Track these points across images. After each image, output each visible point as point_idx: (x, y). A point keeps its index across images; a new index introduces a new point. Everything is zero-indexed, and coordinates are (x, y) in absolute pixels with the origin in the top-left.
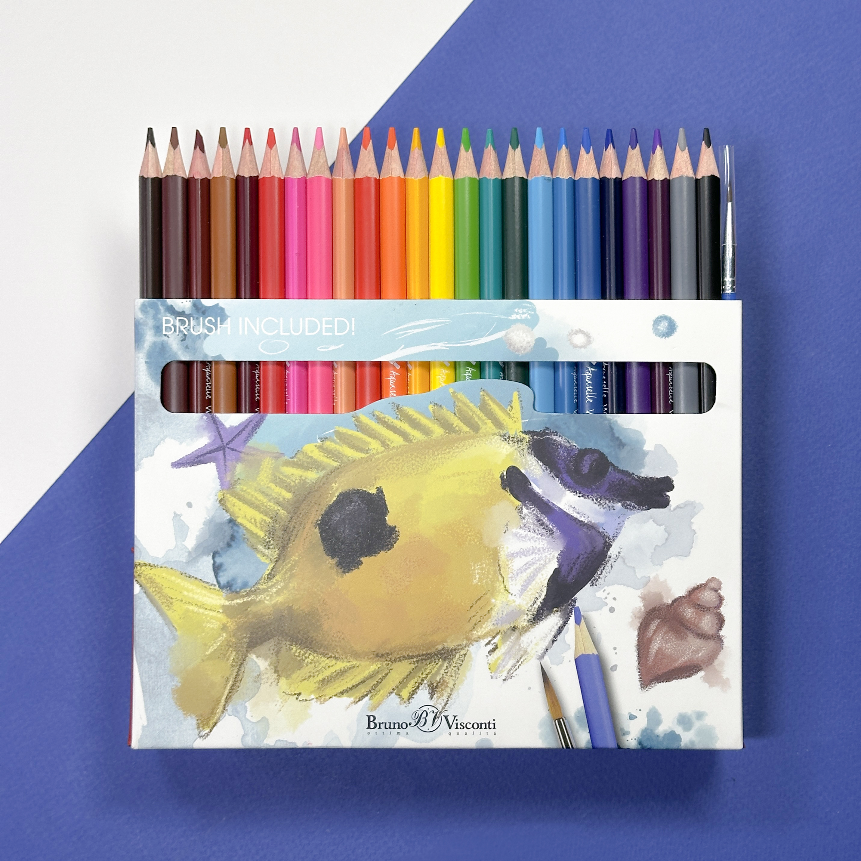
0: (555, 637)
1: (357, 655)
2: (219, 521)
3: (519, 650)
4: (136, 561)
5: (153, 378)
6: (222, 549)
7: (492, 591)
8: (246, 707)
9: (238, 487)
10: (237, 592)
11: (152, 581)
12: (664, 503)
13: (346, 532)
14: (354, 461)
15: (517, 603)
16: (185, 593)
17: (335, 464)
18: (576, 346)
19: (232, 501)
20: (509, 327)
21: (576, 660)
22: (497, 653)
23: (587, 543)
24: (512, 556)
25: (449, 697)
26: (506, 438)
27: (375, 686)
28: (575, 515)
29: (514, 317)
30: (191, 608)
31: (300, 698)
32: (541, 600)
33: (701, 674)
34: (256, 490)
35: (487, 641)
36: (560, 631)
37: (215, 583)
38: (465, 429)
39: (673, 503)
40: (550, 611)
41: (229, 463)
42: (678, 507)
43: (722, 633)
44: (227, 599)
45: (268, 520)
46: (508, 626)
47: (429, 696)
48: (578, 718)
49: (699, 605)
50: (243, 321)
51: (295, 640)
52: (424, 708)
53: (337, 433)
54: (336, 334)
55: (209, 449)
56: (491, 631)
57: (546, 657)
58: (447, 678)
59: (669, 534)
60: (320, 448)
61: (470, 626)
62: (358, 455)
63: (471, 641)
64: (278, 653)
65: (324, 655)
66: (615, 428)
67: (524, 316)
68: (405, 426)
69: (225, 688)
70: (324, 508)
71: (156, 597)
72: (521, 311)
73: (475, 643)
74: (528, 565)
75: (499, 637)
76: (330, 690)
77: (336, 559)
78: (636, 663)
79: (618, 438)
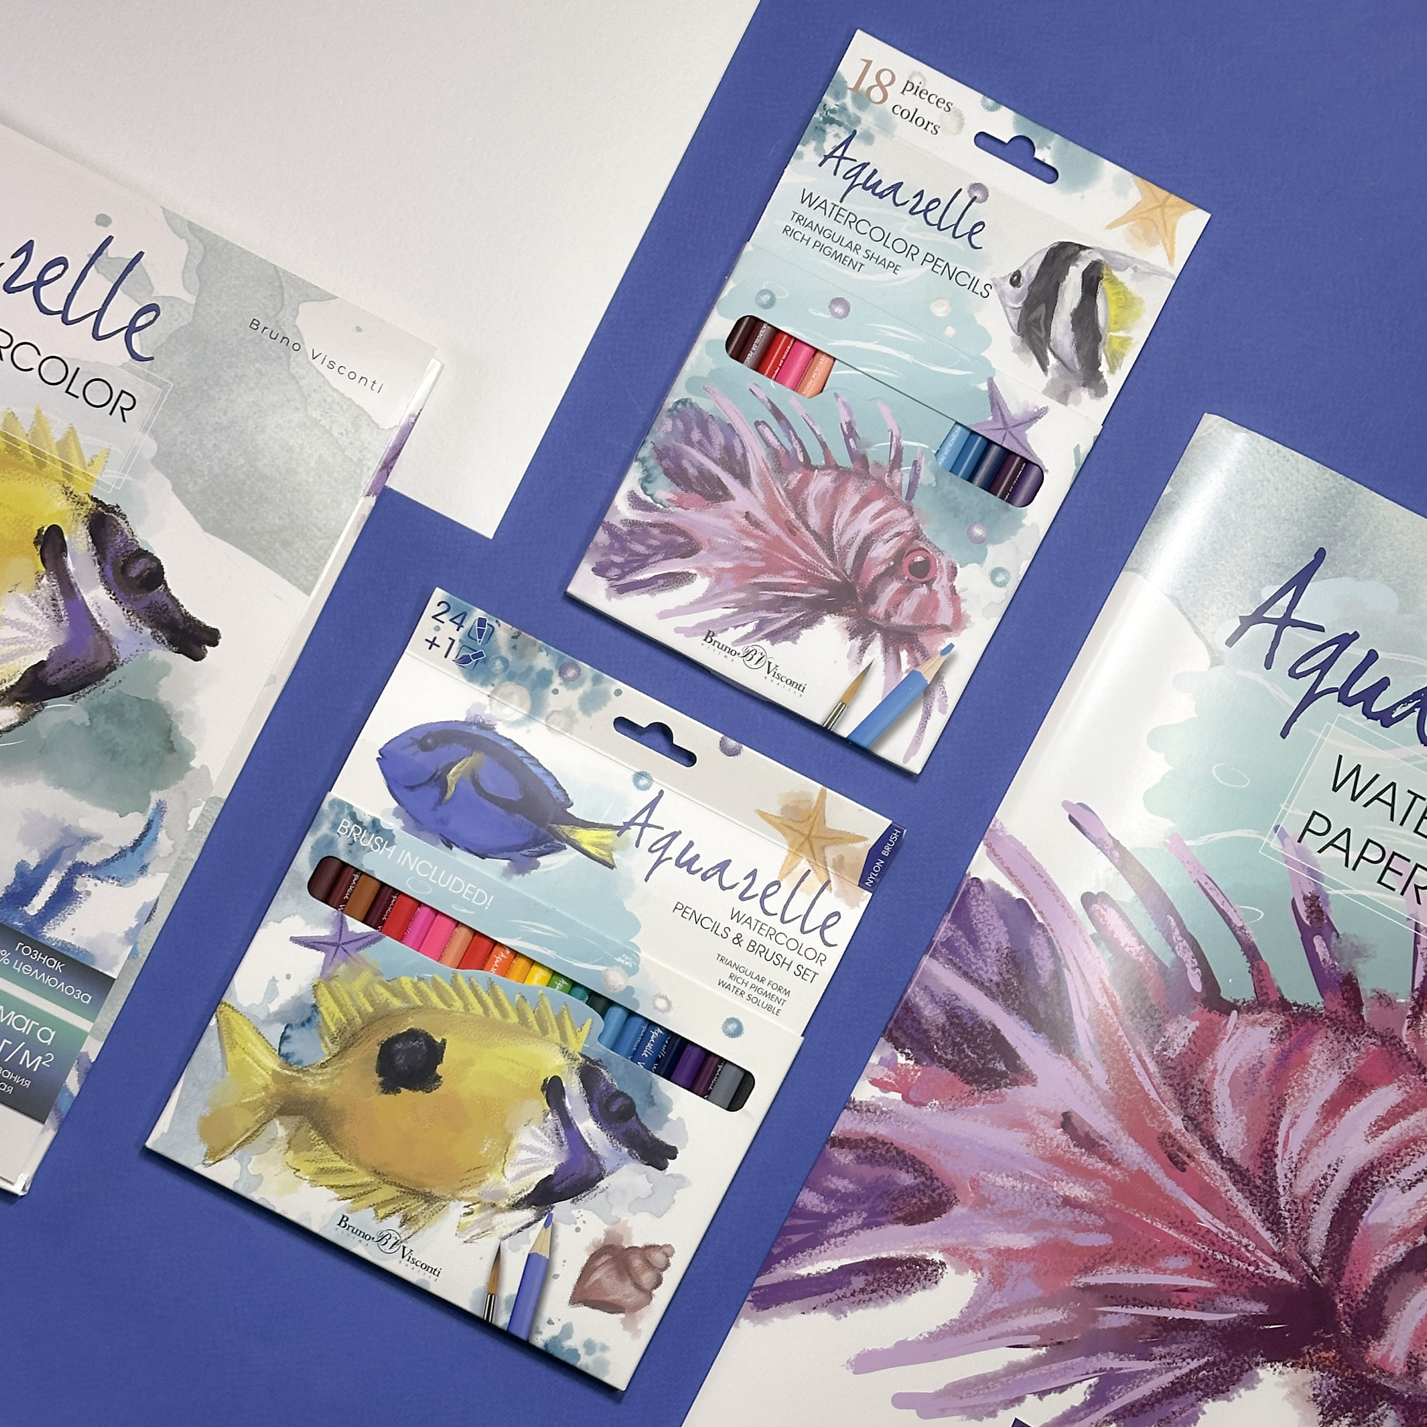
0: (523, 1228)
1: (358, 1163)
2: (305, 1001)
3: (489, 1224)
4: (224, 999)
5: (311, 861)
6: (296, 1024)
7: (491, 1167)
8: (251, 1159)
9: (333, 983)
10: (291, 1065)
11: (228, 1022)
12: (662, 1167)
13: (400, 1061)
14: (435, 1008)
15: (506, 1186)
16: (250, 1045)
17: (420, 1004)
18: (656, 1008)
19: (323, 990)
20: (611, 965)
21: (529, 1255)
22: (470, 1218)
23: (585, 1166)
24: (521, 1147)
25: (414, 1233)
26: (565, 1052)
27: (362, 1195)
28: (587, 1140)
29: (619, 960)
30: (248, 1059)
31: (297, 1174)
32: (526, 1193)
33: (622, 1316)
34: (346, 992)
35: (467, 1204)
36: (529, 1225)
37: (277, 1049)
38: (536, 1027)
39: (669, 1170)
40: (529, 1206)
41: (336, 959)
42: (671, 1175)
43: (654, 1292)
44: (280, 1066)
45: (344, 1020)
46: (490, 1201)
47: (399, 1224)
48: (507, 1301)
49: (648, 1261)
50: (405, 853)
51: (316, 1126)
52: (391, 1232)
53: (433, 979)
54: (473, 901)
55: (326, 940)
56: (474, 1198)
57: (507, 1241)
58: (420, 1217)
59: (653, 1193)
60: (415, 985)
61: (460, 1186)
62: (441, 1005)
63: (454, 1198)
64: (298, 1129)
65: (333, 1149)
66: (654, 1088)
67: (627, 963)
68: (490, 1002)
69: (242, 1135)
70: (393, 1033)
71: (225, 1036)
72: (627, 958)
73: (457, 1201)
74: (531, 1161)
75: (478, 1205)
76: (324, 1180)
77: (381, 1079)
78: (575, 1281)
79: (652, 1097)
